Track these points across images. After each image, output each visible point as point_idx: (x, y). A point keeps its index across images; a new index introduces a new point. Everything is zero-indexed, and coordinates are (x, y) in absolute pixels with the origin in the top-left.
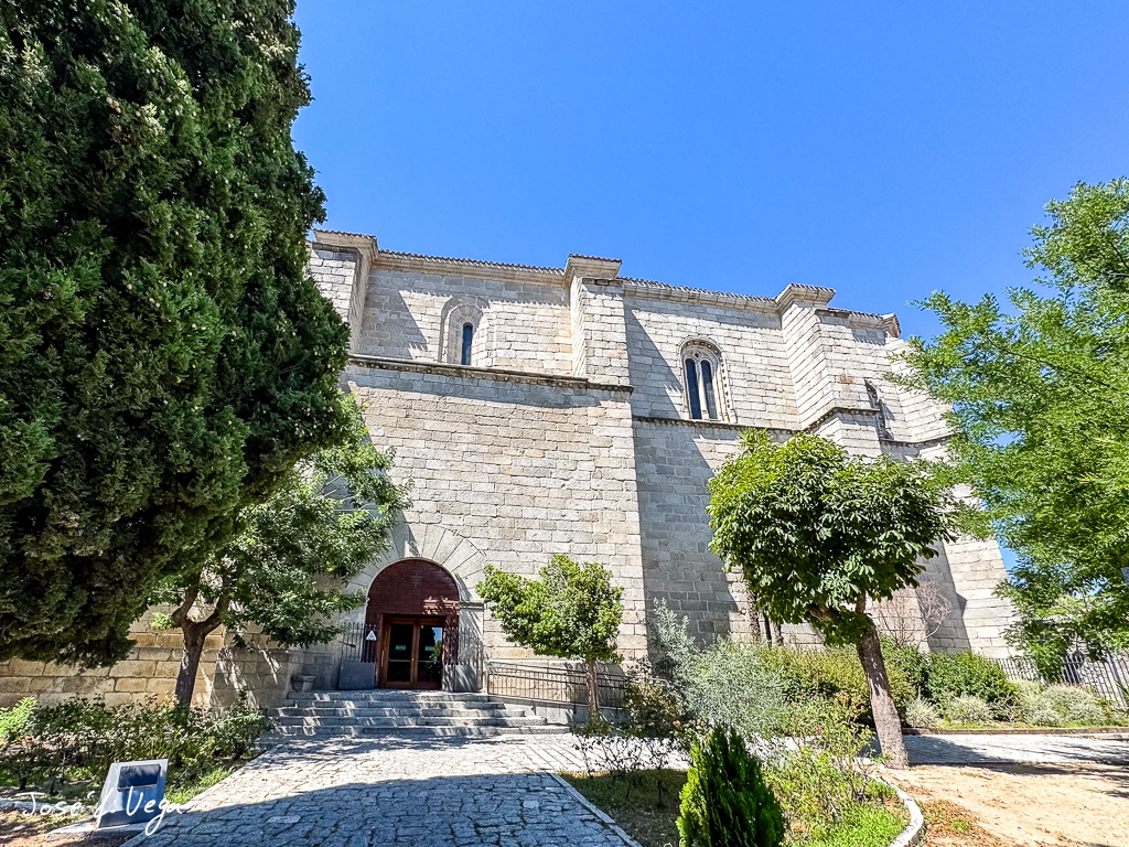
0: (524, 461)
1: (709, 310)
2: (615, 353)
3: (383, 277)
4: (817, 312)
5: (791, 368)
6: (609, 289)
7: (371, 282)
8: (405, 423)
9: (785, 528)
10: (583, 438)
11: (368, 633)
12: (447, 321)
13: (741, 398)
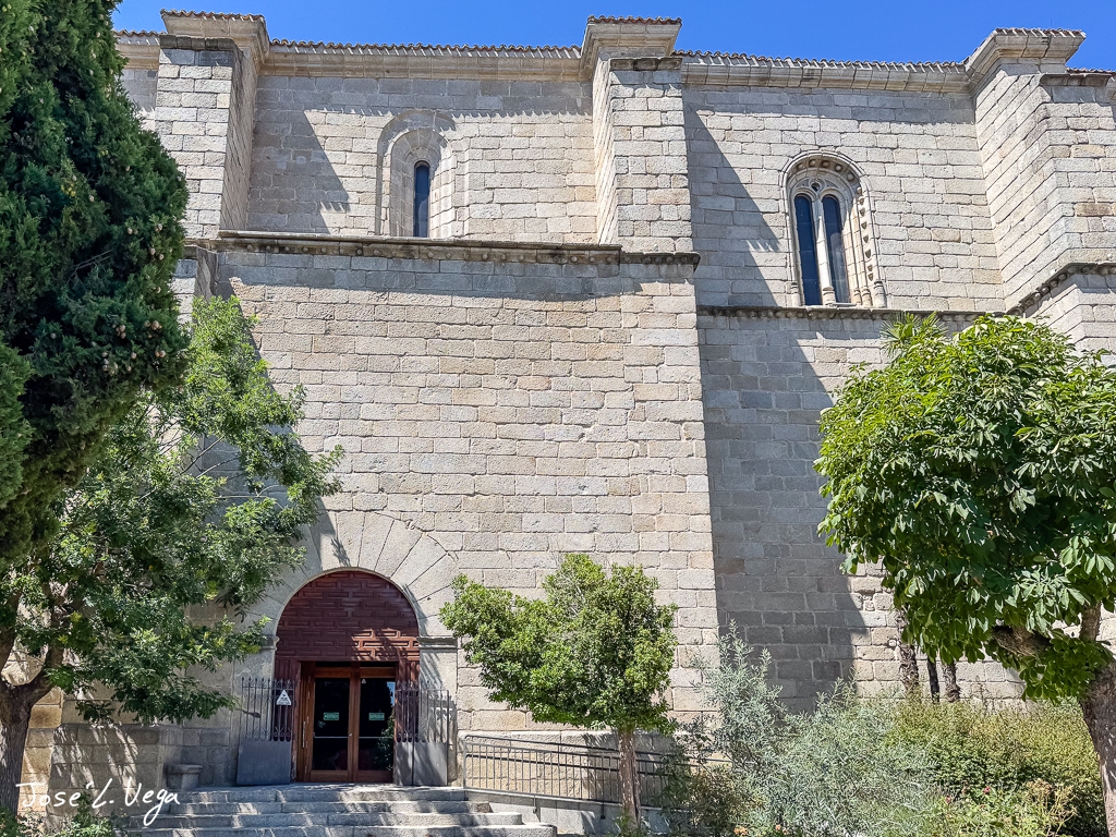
0: (516, 397)
1: (839, 99)
2: (668, 195)
3: (281, 89)
4: (1045, 81)
5: (991, 195)
6: (659, 77)
7: (261, 101)
8: (323, 344)
9: (950, 493)
10: (613, 351)
11: (279, 693)
12: (387, 160)
13: (894, 261)
